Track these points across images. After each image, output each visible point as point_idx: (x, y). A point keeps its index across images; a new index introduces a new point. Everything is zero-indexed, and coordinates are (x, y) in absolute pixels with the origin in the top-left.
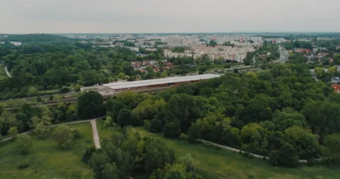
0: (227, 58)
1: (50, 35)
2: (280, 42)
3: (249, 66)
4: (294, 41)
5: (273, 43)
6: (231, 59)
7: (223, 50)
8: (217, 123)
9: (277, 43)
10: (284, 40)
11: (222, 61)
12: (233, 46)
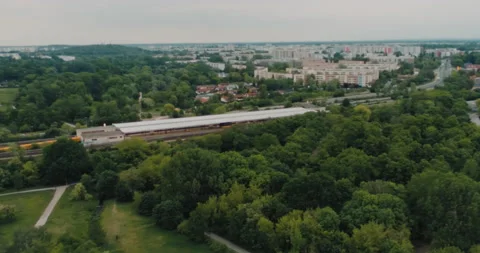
0: (346, 81)
1: (119, 46)
2: (448, 54)
3: (375, 94)
4: (470, 52)
5: (436, 56)
6: (352, 82)
7: (345, 67)
8: (240, 207)
9: (442, 56)
10: (455, 51)
11: (335, 85)
12: (366, 60)
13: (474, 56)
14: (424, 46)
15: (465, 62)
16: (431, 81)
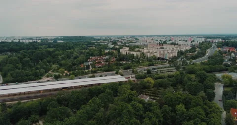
0: (159, 56)
1: (85, 37)
2: (217, 41)
4: (226, 40)
5: (211, 42)
7: (164, 48)
9: (214, 42)
10: (220, 40)
12: (176, 45)
13: (228, 43)
14: (207, 37)
15: (223, 45)
16: (203, 57)
